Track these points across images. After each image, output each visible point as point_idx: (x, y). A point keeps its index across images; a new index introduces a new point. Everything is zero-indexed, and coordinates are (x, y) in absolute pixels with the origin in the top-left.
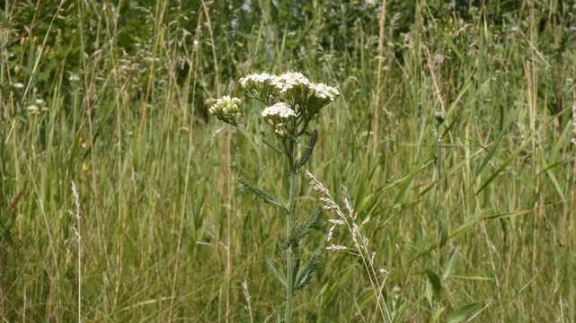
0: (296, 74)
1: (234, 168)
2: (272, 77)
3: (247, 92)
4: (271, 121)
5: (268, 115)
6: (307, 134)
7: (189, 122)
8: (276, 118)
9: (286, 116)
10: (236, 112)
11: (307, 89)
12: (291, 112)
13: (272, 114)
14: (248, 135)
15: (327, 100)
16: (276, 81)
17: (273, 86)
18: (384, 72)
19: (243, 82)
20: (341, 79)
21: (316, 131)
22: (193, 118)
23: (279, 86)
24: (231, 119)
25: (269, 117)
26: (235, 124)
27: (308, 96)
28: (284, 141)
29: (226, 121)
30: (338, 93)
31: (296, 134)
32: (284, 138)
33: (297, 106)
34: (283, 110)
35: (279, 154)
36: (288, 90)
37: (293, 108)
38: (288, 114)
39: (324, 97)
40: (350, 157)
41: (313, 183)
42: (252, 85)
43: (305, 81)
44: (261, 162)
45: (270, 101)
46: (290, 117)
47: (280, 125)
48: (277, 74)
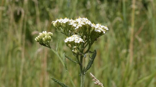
0: (84, 19)
1: (49, 72)
2: (70, 21)
3: (56, 29)
4: (70, 45)
5: (68, 42)
6: (90, 52)
7: (22, 44)
8: (73, 43)
9: (78, 42)
10: (50, 40)
11: (90, 27)
12: (81, 40)
13: (70, 41)
14: (57, 53)
15: (102, 33)
16: (72, 22)
17: (71, 26)
18: (136, 15)
19: (54, 23)
20: (111, 20)
21: (95, 51)
22: (24, 42)
23: (75, 25)
24: (47, 44)
25: (69, 43)
26: (50, 47)
27: (91, 31)
28: (77, 57)
29: (44, 45)
30: (107, 29)
31: (84, 52)
32: (77, 55)
33: (85, 37)
34: (76, 39)
35: (75, 64)
36: (79, 28)
37: (82, 38)
38: (80, 41)
39: (100, 31)
40: (116, 64)
41: (94, 80)
42: (59, 25)
43: (89, 23)
44: (64, 69)
45: (69, 34)
46: (81, 43)
47: (75, 47)
48: (73, 19)
